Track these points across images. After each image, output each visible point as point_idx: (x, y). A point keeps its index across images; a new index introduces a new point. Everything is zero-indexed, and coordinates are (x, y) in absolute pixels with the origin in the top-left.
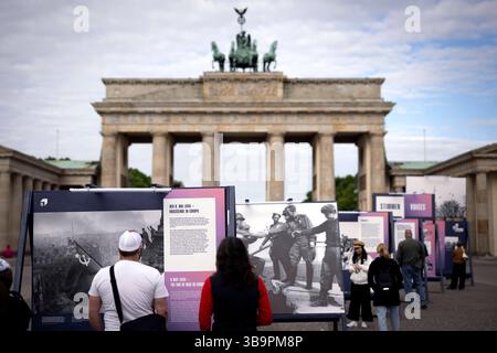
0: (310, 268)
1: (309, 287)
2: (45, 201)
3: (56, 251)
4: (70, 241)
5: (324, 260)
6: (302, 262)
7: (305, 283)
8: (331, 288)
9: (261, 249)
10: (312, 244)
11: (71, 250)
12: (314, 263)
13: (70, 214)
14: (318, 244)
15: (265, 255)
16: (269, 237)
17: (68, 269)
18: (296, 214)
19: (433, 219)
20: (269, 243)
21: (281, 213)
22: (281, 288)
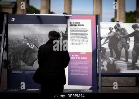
0: (127, 53)
1: (126, 61)
2: (14, 19)
3: (18, 41)
4: (25, 37)
5: (134, 49)
6: (123, 50)
7: (125, 59)
8: (137, 62)
9: (104, 43)
10: (128, 42)
11: (25, 41)
12: (129, 50)
13: (25, 25)
14: (130, 42)
15: (106, 46)
16: (108, 38)
17: (24, 50)
18: (120, 28)
20: (108, 41)
21: (113, 27)
22: (114, 61)
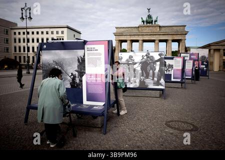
1: (153, 79)
5: (158, 71)
6: (151, 71)
8: (160, 80)
10: (155, 65)
14: (157, 66)
15: (139, 69)
16: (140, 63)
18: (150, 56)
19: (198, 60)
22: (144, 79)
